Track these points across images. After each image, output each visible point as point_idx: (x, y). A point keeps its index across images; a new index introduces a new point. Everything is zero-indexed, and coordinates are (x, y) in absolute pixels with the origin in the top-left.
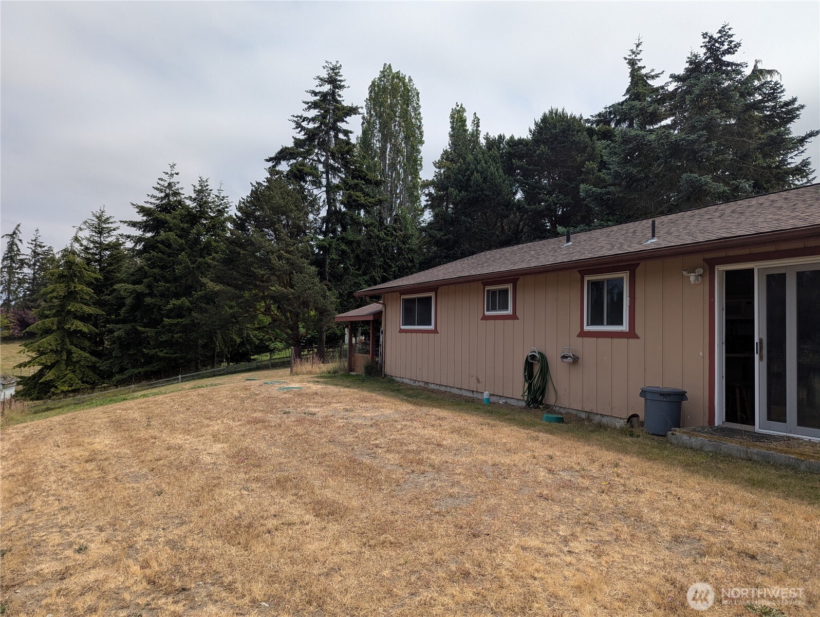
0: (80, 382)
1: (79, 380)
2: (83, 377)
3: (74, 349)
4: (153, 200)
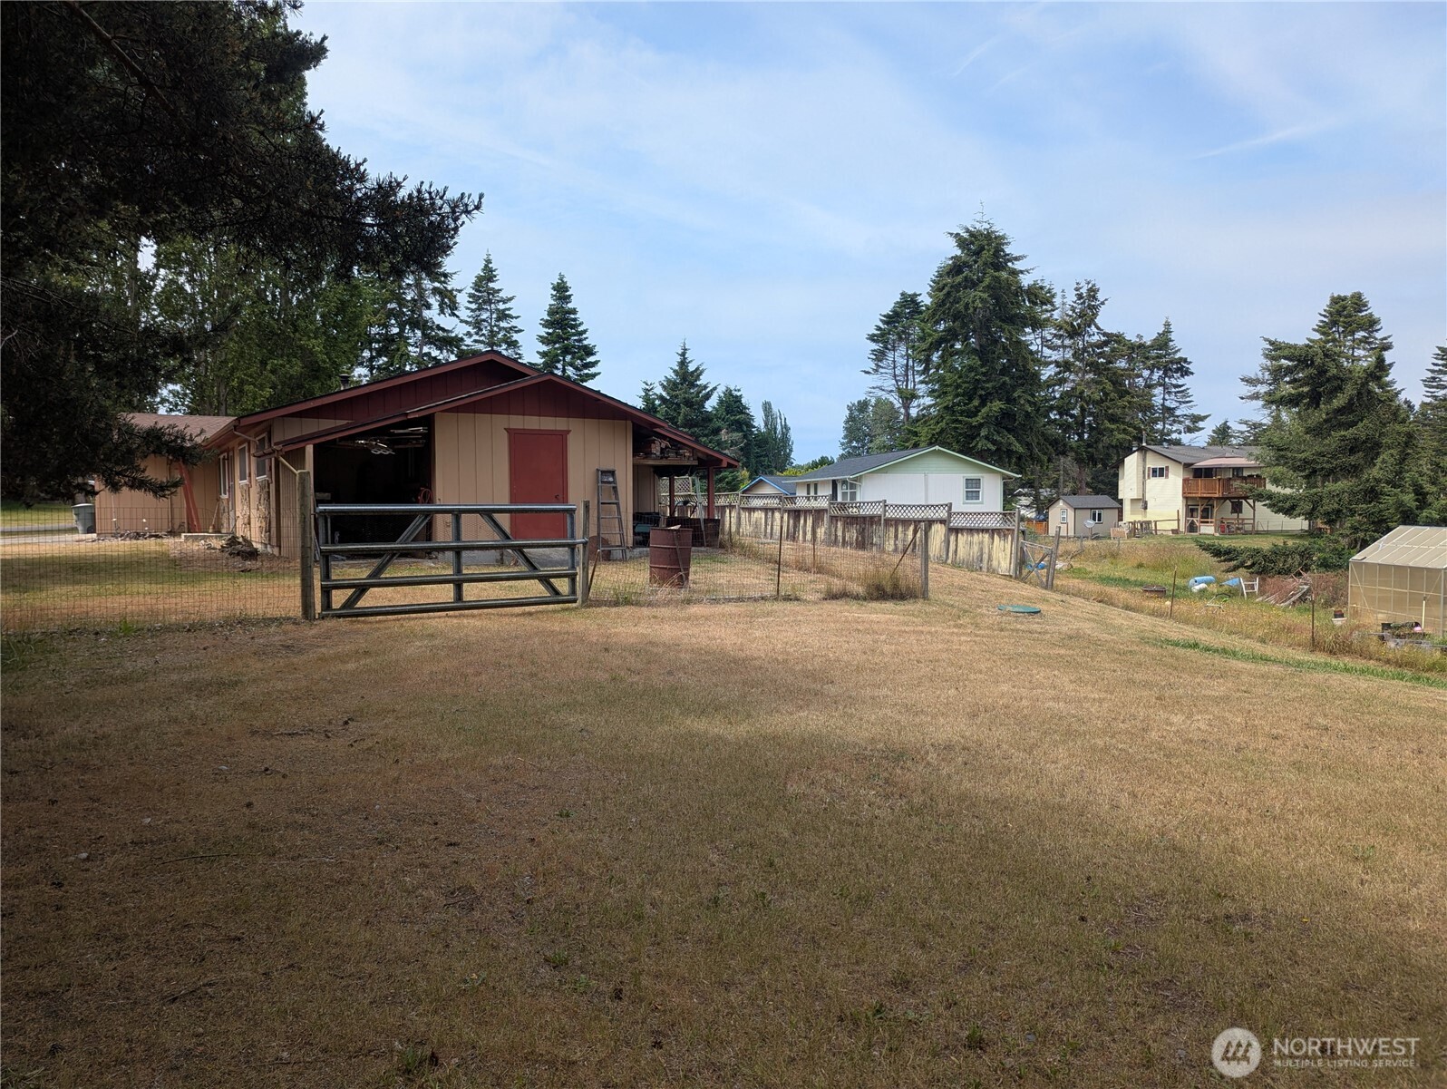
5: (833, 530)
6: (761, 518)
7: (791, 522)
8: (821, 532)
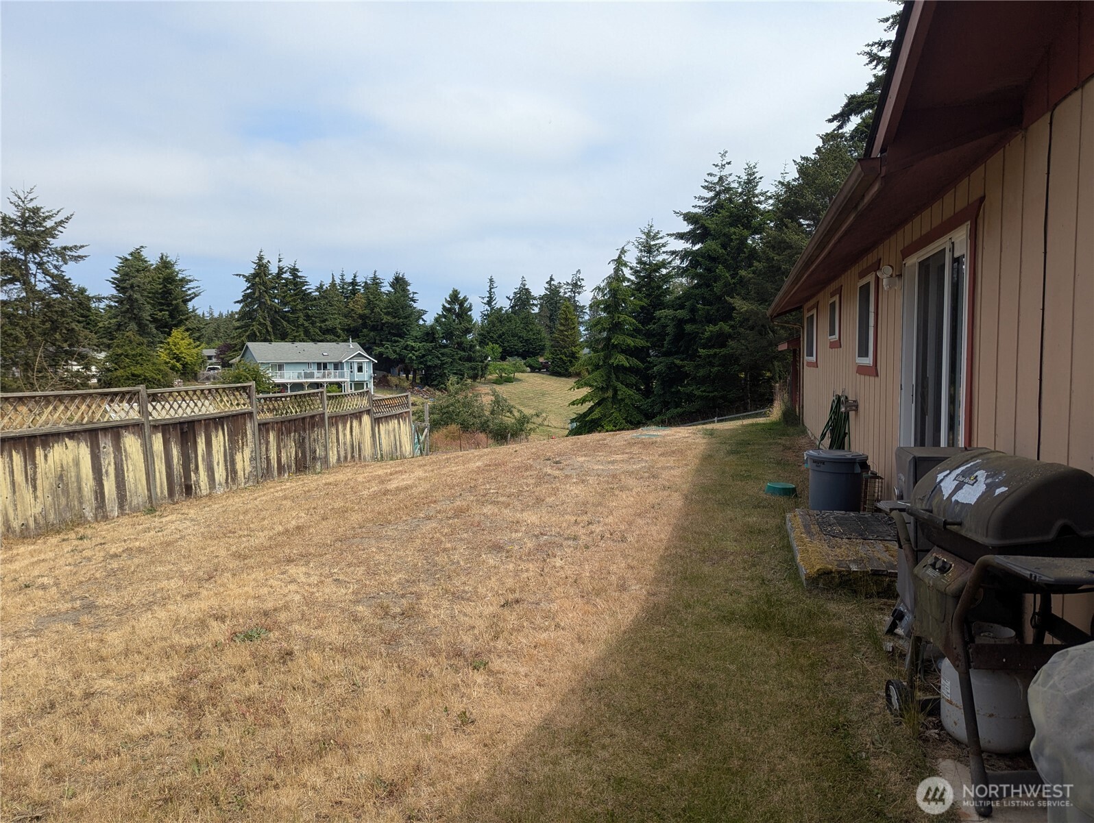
0: (624, 421)
1: (624, 419)
2: (627, 417)
3: (619, 385)
4: (701, 203)
5: (264, 449)
6: (77, 463)
7: (175, 452)
8: (243, 461)
